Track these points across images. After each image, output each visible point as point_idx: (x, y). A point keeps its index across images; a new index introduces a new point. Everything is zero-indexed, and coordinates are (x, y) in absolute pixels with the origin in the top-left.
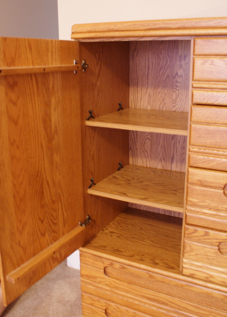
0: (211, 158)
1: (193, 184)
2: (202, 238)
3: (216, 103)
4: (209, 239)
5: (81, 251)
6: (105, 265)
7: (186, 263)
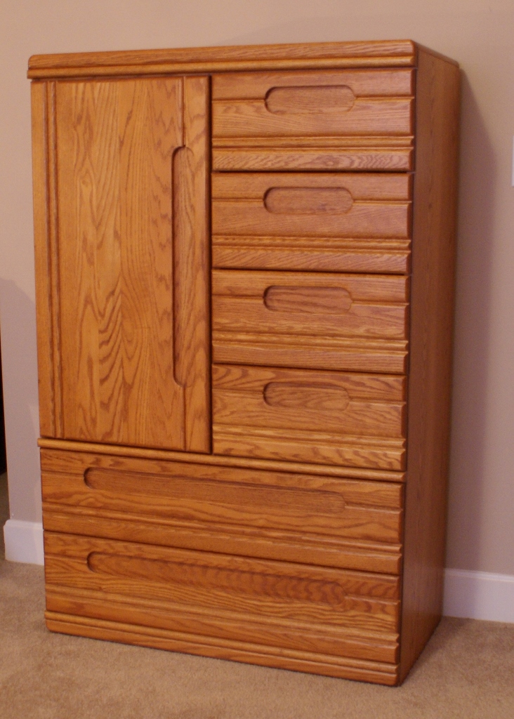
1: (220, 295)
2: (239, 382)
3: (245, 168)
4: (248, 382)
5: (42, 448)
6: (87, 466)
7: (218, 433)
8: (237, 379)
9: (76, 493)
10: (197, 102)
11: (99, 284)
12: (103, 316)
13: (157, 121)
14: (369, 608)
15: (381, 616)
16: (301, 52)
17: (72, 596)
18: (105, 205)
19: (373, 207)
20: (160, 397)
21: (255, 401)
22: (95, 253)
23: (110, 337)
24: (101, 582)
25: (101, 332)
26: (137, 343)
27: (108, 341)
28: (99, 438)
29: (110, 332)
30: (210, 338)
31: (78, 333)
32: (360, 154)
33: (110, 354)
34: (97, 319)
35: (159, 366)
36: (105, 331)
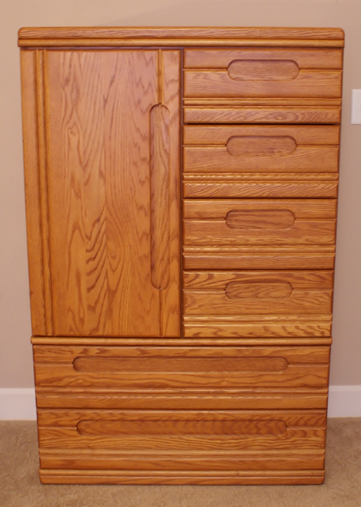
0: (209, 185)
2: (206, 283)
3: (212, 121)
4: (214, 283)
5: (34, 345)
6: (75, 356)
7: (187, 322)
8: (205, 281)
9: (66, 377)
10: (171, 70)
11: (86, 214)
12: (89, 238)
13: (137, 85)
14: (305, 434)
15: (314, 438)
16: (257, 34)
17: (63, 455)
18: (91, 150)
19: (313, 150)
20: (140, 298)
21: (219, 296)
22: (82, 189)
23: (96, 255)
24: (89, 442)
25: (88, 251)
26: (120, 258)
27: (95, 258)
28: (87, 333)
29: (96, 250)
30: (181, 250)
31: (67, 253)
32: (303, 111)
33: (96, 268)
34: (84, 241)
35: (139, 274)
36: (92, 249)
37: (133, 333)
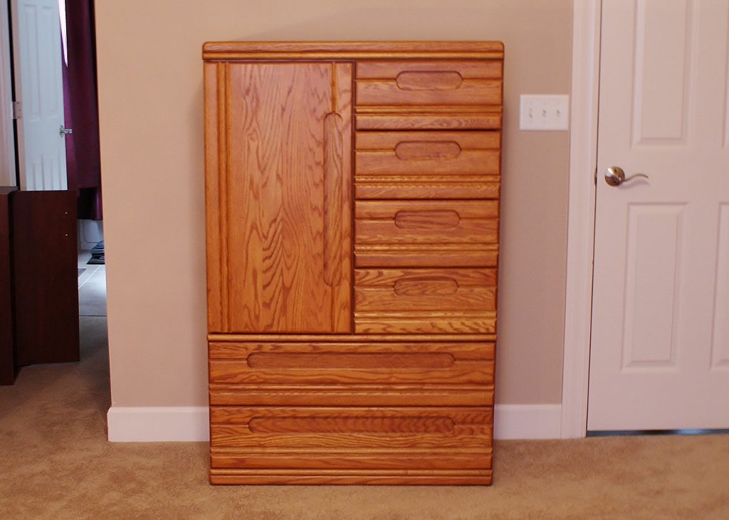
0: (379, 187)
1: (361, 219)
2: (376, 280)
3: (382, 127)
4: (383, 280)
5: (209, 341)
6: (249, 352)
7: (358, 318)
8: (374, 278)
9: (240, 373)
10: (344, 81)
11: (263, 214)
12: (266, 238)
13: (313, 95)
14: (472, 432)
15: (482, 436)
16: (424, 47)
17: (234, 454)
18: (269, 155)
19: (475, 154)
20: (313, 295)
21: (388, 293)
22: (260, 191)
23: (272, 254)
24: (261, 440)
25: (264, 250)
26: (295, 256)
27: (271, 257)
28: (261, 330)
29: (272, 249)
30: (353, 249)
31: (244, 252)
32: (466, 118)
33: (272, 266)
34: (261, 240)
35: (313, 272)
36: (268, 249)
37: (305, 329)
